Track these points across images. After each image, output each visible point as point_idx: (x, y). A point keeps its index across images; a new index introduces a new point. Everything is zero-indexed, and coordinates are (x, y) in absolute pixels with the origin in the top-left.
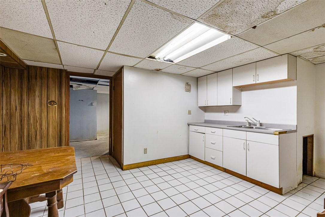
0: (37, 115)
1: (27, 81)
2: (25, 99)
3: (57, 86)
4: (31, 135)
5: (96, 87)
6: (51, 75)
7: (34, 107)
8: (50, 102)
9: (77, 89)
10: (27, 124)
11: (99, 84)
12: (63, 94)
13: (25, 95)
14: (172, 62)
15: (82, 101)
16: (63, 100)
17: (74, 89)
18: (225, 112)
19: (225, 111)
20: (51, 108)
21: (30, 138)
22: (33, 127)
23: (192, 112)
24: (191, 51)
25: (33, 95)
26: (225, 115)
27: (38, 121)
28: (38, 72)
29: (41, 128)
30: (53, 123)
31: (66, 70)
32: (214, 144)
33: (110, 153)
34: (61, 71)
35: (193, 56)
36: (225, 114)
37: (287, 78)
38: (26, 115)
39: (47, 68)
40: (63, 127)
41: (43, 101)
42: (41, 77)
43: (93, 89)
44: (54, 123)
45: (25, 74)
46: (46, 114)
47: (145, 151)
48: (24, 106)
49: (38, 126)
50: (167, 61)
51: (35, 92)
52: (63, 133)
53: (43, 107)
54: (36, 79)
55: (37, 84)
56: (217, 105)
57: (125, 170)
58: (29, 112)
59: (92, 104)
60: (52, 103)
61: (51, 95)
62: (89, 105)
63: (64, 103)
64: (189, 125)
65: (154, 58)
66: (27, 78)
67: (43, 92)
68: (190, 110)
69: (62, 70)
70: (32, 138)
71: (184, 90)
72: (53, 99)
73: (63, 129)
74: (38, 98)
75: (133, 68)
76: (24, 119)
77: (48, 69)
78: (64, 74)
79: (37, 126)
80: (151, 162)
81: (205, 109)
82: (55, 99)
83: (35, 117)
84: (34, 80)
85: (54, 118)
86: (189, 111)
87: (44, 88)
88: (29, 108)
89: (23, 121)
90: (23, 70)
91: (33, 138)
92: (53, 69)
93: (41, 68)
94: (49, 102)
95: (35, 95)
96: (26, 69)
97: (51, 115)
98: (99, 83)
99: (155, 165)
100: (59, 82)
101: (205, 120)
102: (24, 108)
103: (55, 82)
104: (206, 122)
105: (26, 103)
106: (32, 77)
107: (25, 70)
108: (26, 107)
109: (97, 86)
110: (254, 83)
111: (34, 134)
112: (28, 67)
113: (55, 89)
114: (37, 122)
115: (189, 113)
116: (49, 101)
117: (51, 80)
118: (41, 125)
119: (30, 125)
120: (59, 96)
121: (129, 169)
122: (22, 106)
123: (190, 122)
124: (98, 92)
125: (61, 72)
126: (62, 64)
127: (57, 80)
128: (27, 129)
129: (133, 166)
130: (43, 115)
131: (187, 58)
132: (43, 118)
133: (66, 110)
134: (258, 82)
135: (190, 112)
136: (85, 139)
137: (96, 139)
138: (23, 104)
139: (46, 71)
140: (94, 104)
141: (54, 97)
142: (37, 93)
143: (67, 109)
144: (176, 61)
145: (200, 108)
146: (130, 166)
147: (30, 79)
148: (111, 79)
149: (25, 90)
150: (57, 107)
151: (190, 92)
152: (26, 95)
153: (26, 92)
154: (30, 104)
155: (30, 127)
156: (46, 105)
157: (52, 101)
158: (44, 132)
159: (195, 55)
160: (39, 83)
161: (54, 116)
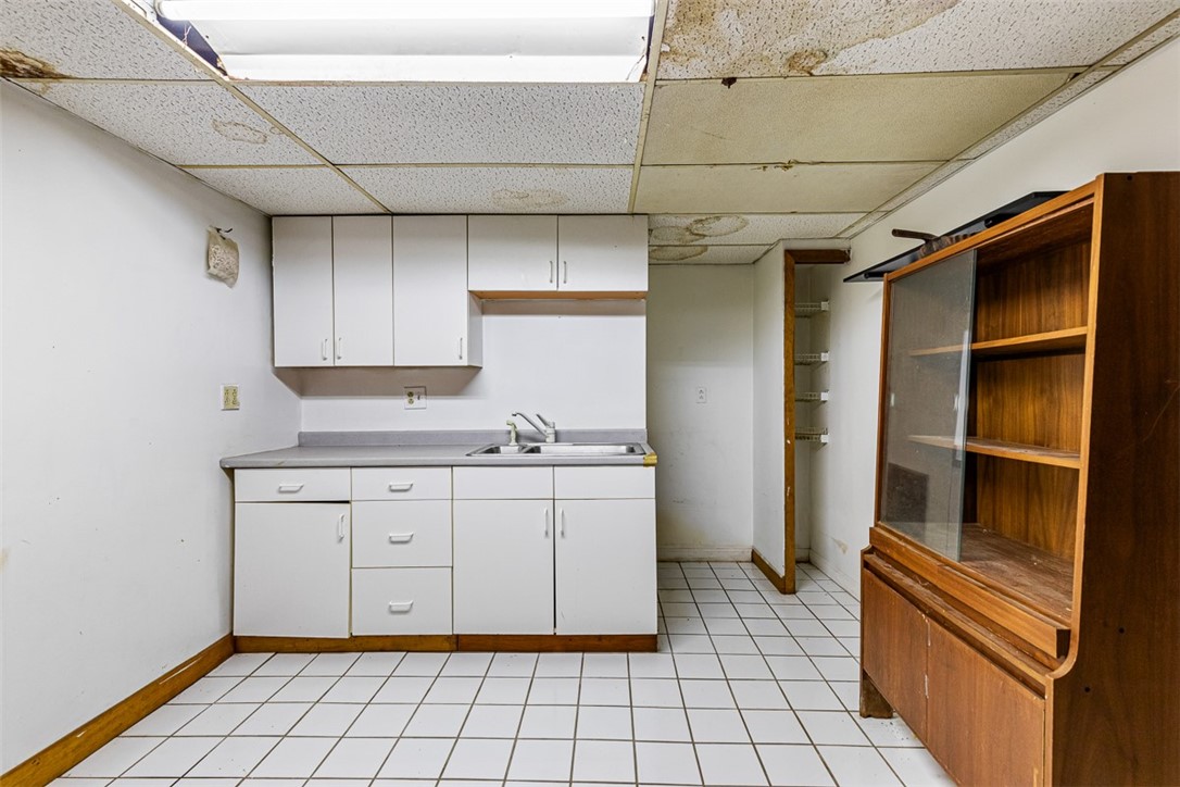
14: (211, 57)
18: (410, 394)
19: (411, 390)
23: (240, 398)
24: (401, 50)
26: (411, 406)
32: (406, 542)
35: (402, 84)
36: (411, 402)
37: (646, 289)
56: (391, 364)
64: (230, 472)
68: (232, 383)
71: (201, 263)
81: (303, 380)
86: (227, 391)
101: (301, 435)
104: (308, 442)
110: (552, 288)
115: (226, 401)
123: (236, 451)
131: (353, 84)
134: (563, 288)
135: (231, 400)
144: (243, 68)
145: (282, 373)
151: (231, 286)
159: (416, 83)
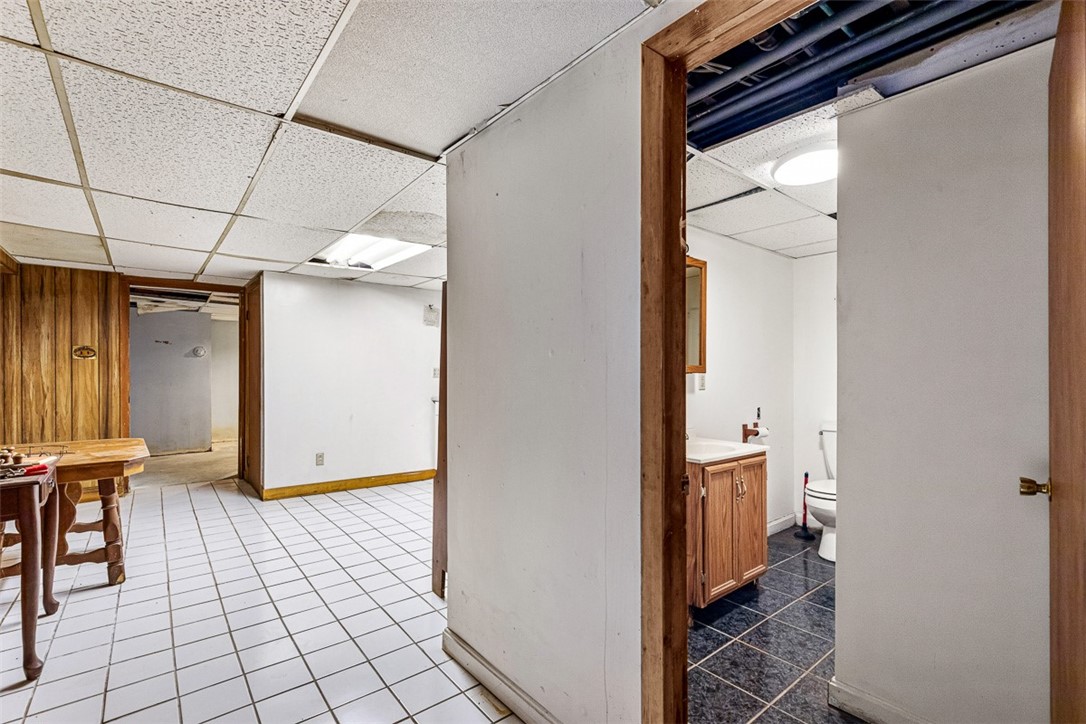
0: (44, 380)
1: (19, 300)
2: (15, 343)
3: (96, 312)
4: (28, 429)
5: (206, 308)
6: (79, 286)
7: (36, 362)
8: (79, 349)
9: (148, 311)
10: (19, 403)
11: (211, 302)
12: (114, 331)
13: (14, 334)
14: (369, 267)
15: (166, 342)
16: (114, 345)
17: (140, 312)
20: (80, 363)
21: (28, 434)
22: (33, 408)
25: (33, 335)
27: (49, 396)
28: (47, 281)
29: (56, 413)
30: (86, 399)
31: (119, 274)
33: (241, 475)
34: (106, 274)
38: (16, 381)
39: (71, 269)
40: (114, 410)
41: (60, 347)
42: (55, 290)
43: (197, 311)
44: (89, 399)
45: (14, 285)
46: (67, 376)
47: (320, 459)
48: (10, 359)
49: (48, 407)
50: (357, 266)
51: (38, 327)
52: (114, 423)
53: (60, 363)
54: (42, 294)
55: (43, 308)
57: (267, 500)
58: (24, 374)
59: (195, 353)
60: (85, 351)
61: (80, 333)
62: (186, 356)
63: (114, 351)
64: (434, 402)
65: (323, 261)
66: (19, 293)
67: (61, 327)
69: (111, 273)
70: (31, 434)
71: (422, 321)
72: (88, 343)
73: (114, 415)
74: (46, 341)
75: (287, 275)
76: (12, 391)
77: (73, 271)
78: (115, 284)
79: (44, 406)
80: (334, 484)
82: (92, 342)
83: (38, 386)
84: (36, 299)
85: (89, 388)
86: (434, 370)
87: (62, 316)
88: (25, 365)
89: (8, 394)
90: (8, 275)
91: (34, 434)
92: (85, 272)
93: (55, 270)
94: (76, 351)
95: (40, 333)
96: (16, 275)
97: (81, 381)
98: (212, 298)
99: (345, 490)
100: (102, 303)
102: (11, 363)
103: (92, 301)
105: (17, 352)
106: (30, 293)
107: (14, 277)
108: (16, 361)
109: (208, 304)
111: (36, 426)
112: (22, 267)
113: (92, 319)
114: (45, 397)
115: (434, 374)
116: (75, 348)
117: (80, 298)
118: (55, 406)
119: (28, 405)
120: (101, 336)
121: (277, 499)
122: (7, 360)
124: (213, 317)
125: (107, 280)
126: (111, 263)
127: (96, 298)
128: (19, 415)
129: (287, 492)
130: (60, 381)
132: (61, 387)
133: (120, 369)
135: (436, 373)
136: (175, 449)
137: (210, 450)
138: (8, 354)
139: (68, 276)
140: (202, 353)
141: (88, 336)
142: (45, 329)
143: (124, 366)
144: (376, 267)
146: (279, 492)
147: (27, 296)
148: (241, 293)
149: (14, 322)
150: (96, 362)
151: (437, 327)
152: (17, 334)
153: (17, 328)
154: (26, 354)
155: (28, 409)
156: (67, 357)
157: (83, 348)
158: (64, 421)
160: (49, 304)
161: (89, 383)
